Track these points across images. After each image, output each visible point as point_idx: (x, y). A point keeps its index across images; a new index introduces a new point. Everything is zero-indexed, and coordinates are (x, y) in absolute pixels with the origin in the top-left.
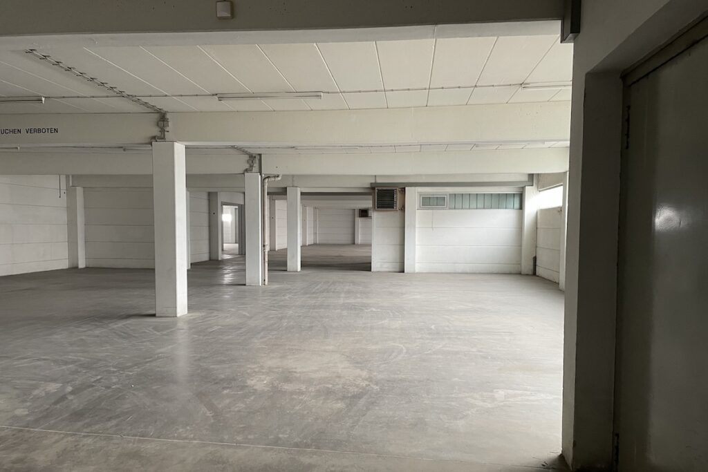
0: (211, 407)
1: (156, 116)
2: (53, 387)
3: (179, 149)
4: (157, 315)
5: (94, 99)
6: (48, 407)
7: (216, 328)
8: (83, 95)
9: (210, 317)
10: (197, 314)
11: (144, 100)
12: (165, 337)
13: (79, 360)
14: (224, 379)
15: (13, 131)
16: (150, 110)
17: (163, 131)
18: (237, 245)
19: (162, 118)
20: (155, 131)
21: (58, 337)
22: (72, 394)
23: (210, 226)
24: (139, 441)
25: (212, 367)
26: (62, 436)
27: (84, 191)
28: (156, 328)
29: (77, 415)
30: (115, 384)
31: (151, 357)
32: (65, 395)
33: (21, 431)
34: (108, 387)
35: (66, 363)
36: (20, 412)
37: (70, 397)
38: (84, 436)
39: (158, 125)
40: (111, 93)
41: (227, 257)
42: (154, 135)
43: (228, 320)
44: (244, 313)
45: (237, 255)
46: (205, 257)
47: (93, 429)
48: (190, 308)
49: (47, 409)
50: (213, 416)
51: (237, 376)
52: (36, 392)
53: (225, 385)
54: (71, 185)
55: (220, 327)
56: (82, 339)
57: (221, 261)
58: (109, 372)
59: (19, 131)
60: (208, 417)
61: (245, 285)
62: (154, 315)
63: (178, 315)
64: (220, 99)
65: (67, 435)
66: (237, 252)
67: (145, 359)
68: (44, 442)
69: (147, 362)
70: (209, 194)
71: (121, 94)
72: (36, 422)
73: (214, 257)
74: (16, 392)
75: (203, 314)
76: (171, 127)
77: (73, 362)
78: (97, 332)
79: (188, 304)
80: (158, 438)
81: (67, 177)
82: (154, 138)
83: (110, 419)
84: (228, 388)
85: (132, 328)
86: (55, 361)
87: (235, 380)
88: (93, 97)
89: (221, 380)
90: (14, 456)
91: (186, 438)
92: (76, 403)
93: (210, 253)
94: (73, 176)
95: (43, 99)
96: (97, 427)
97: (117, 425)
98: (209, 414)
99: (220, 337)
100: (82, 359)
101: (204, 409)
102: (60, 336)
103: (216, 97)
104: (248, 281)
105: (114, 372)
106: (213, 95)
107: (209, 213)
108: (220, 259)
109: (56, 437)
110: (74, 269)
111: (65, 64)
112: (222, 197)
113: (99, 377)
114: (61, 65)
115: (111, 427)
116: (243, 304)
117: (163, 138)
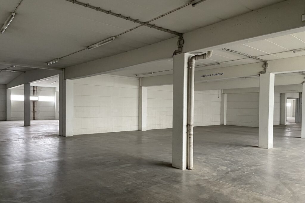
0: (290, 189)
1: (262, 63)
2: (224, 168)
3: (272, 76)
4: (259, 147)
5: (239, 60)
6: (223, 174)
7: (288, 156)
8: (235, 59)
9: (284, 151)
10: (277, 149)
11: (258, 57)
12: (264, 156)
13: (231, 160)
14: (295, 179)
15: (208, 75)
16: (259, 61)
17: (265, 69)
18: (294, 118)
19: (265, 63)
20: (262, 69)
21: (222, 150)
22: (231, 172)
23: (280, 109)
24: (260, 195)
25: (288, 173)
26: (230, 186)
27: (227, 95)
28: (259, 152)
29: (234, 180)
30: (246, 171)
31: (259, 164)
32: (228, 172)
33: (216, 181)
34: (244, 172)
35: (226, 160)
36: (214, 174)
37: (231, 173)
38: (238, 188)
39: (263, 67)
40: (246, 57)
41: (288, 124)
42: (261, 71)
43: (294, 153)
44: (302, 151)
45: (294, 123)
46: (278, 123)
47: (241, 186)
48: (274, 146)
49: (223, 175)
50: (292, 194)
51: (302, 179)
52: (218, 169)
53: (296, 182)
54: (223, 93)
55: (290, 156)
56: (230, 153)
57: (286, 125)
58: (243, 167)
59: (210, 75)
60: (289, 193)
61: (301, 138)
62: (257, 147)
63: (269, 148)
64: (294, 52)
65: (232, 186)
66: (294, 121)
67: (257, 164)
68: (225, 186)
69: (258, 166)
70: (281, 94)
71: (249, 57)
72: (221, 179)
73: (282, 123)
74: (212, 167)
75: (281, 149)
76: (269, 67)
77: (229, 160)
78: (235, 150)
79: (273, 144)
80: (268, 196)
81: (221, 90)
82: (261, 72)
83: (247, 184)
84: (298, 183)
85: (249, 151)
86: (223, 159)
87: (301, 181)
88: (238, 60)
89: (294, 179)
90: (216, 188)
91: (280, 199)
92: (233, 175)
93: (280, 121)
94: (223, 90)
95: (220, 63)
96: (242, 186)
97: (250, 187)
98: (289, 192)
99: (291, 160)
100: (232, 160)
101: (287, 190)
102: (223, 150)
103: (292, 51)
104: (302, 136)
105: (245, 167)
106: (291, 51)
107: (281, 103)
108: (285, 124)
109: (228, 186)
110: (222, 125)
111: (231, 50)
112: (287, 95)
113: (240, 168)
114: (229, 50)
115: (248, 187)
116: (301, 147)
117: (265, 72)
